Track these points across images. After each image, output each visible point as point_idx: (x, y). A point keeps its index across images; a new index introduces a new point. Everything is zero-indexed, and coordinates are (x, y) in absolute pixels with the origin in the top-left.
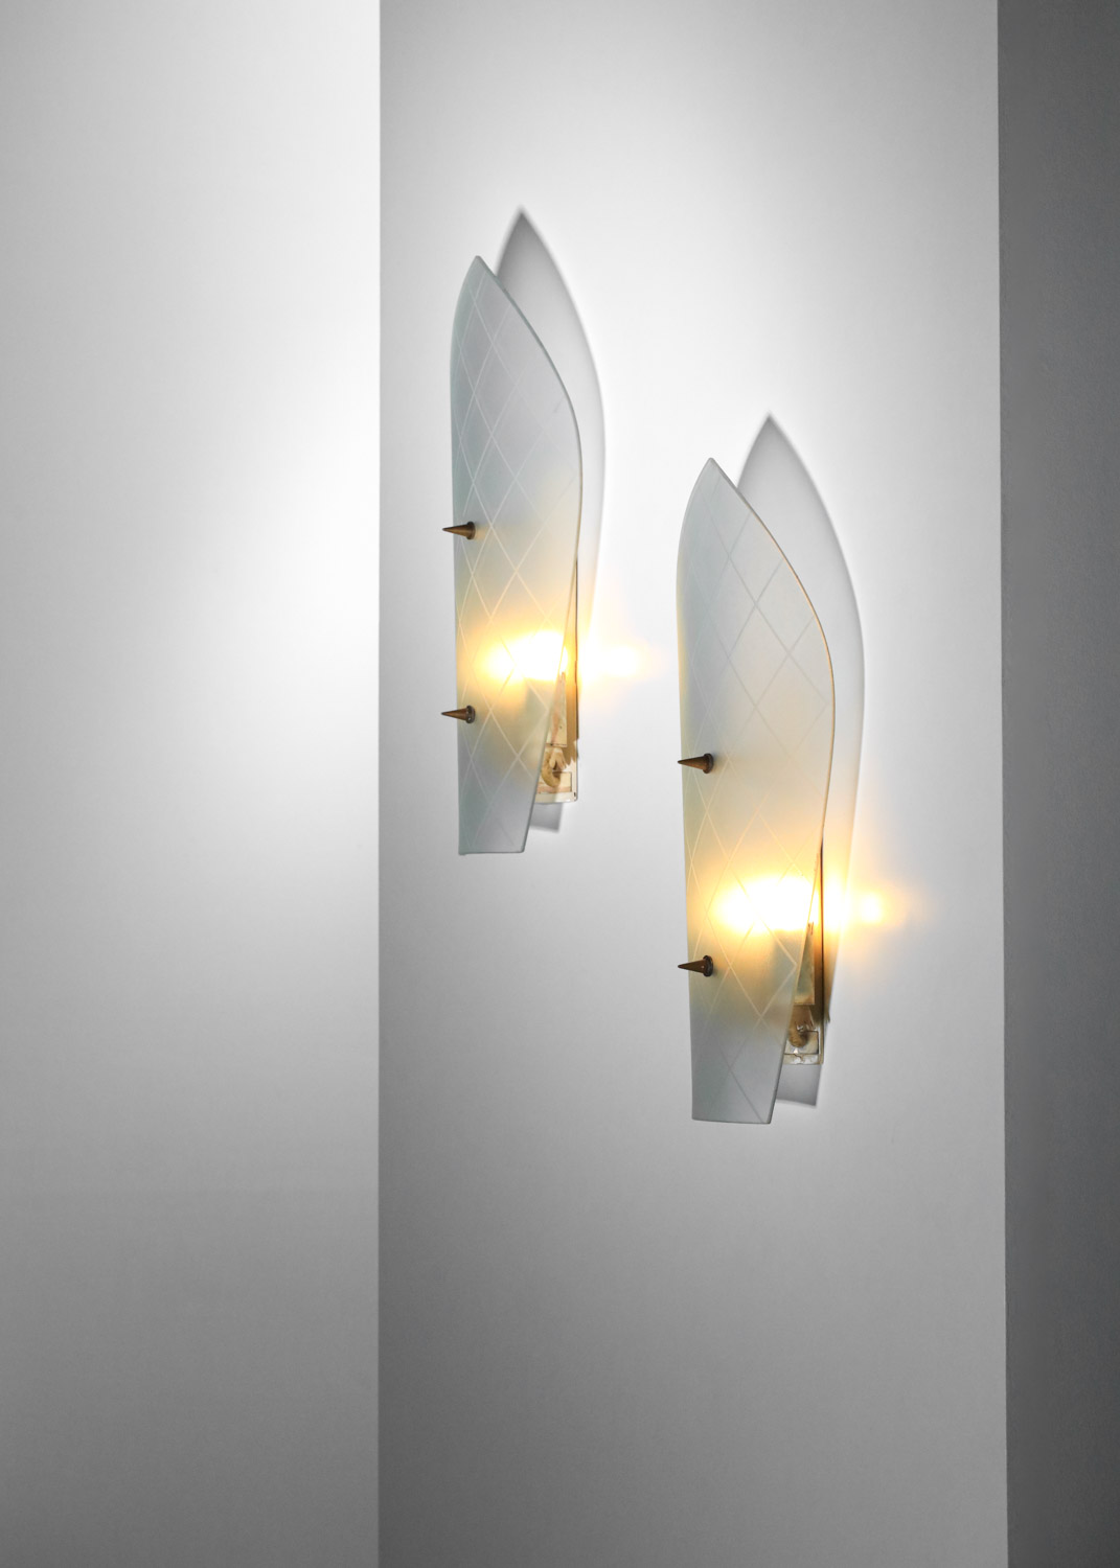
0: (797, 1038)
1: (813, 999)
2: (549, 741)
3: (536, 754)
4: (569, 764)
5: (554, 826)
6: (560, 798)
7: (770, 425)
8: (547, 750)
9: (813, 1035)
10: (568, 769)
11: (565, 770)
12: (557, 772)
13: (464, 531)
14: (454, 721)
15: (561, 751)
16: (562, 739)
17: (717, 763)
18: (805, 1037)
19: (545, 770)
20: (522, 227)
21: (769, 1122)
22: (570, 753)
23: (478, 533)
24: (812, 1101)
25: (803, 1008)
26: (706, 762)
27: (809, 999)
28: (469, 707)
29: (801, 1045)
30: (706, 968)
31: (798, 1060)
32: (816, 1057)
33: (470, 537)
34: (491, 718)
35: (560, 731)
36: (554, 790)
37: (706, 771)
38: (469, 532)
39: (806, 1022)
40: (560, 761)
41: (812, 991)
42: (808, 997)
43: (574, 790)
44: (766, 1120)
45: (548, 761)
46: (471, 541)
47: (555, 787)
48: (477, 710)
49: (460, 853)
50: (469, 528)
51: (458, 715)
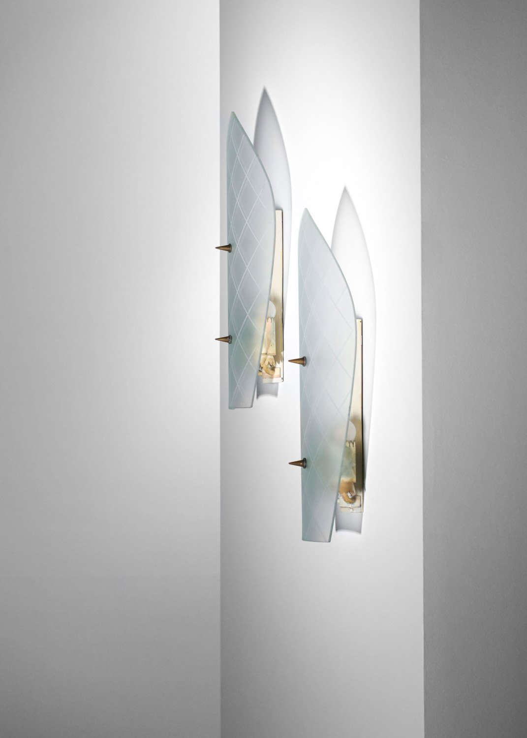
0: (350, 500)
3: (257, 359)
4: (279, 363)
5: (276, 394)
6: (275, 380)
7: (345, 192)
9: (358, 498)
10: (278, 366)
11: (277, 367)
12: (273, 369)
15: (273, 357)
18: (354, 499)
21: (330, 541)
22: (279, 358)
23: (234, 250)
24: (359, 531)
25: (351, 484)
26: (304, 361)
27: (354, 480)
29: (352, 503)
30: (303, 464)
31: (351, 510)
32: (360, 509)
33: (229, 251)
34: (238, 340)
35: (271, 346)
37: (304, 365)
38: (228, 249)
40: (273, 362)
41: (354, 475)
43: (282, 377)
44: (328, 540)
46: (230, 253)
47: (272, 375)
48: (233, 337)
49: (229, 408)
50: (229, 247)
51: (223, 340)
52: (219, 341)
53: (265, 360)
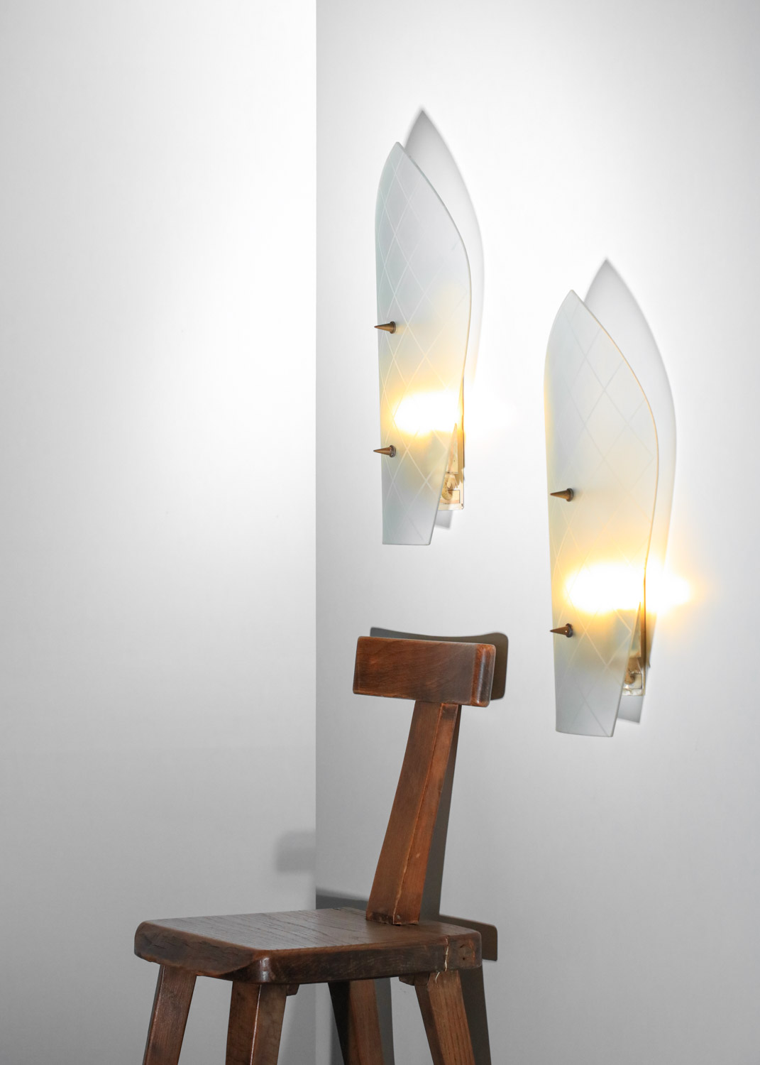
0: (629, 679)
1: (640, 653)
2: (447, 471)
3: (439, 479)
4: (458, 484)
5: (447, 525)
6: (452, 507)
7: (607, 265)
8: (446, 476)
9: (638, 676)
10: (457, 488)
11: (455, 489)
12: (451, 491)
13: (389, 328)
14: (379, 455)
15: (454, 477)
16: (455, 469)
17: (577, 495)
18: (633, 677)
19: (444, 489)
21: (612, 736)
22: (459, 477)
23: (398, 329)
24: (637, 720)
25: (633, 660)
26: (569, 494)
27: (638, 653)
28: (391, 446)
29: (630, 683)
30: (568, 632)
31: (628, 693)
32: (640, 691)
33: (392, 332)
34: (407, 453)
35: (454, 463)
36: (448, 502)
37: (569, 500)
38: (392, 329)
39: (636, 668)
40: (454, 483)
41: (640, 648)
42: (637, 652)
43: (462, 502)
44: (610, 734)
45: (446, 484)
46: (392, 334)
47: (449, 500)
48: (398, 449)
49: (383, 543)
50: (392, 326)
51: (384, 451)
52: (380, 454)
53: (447, 481)
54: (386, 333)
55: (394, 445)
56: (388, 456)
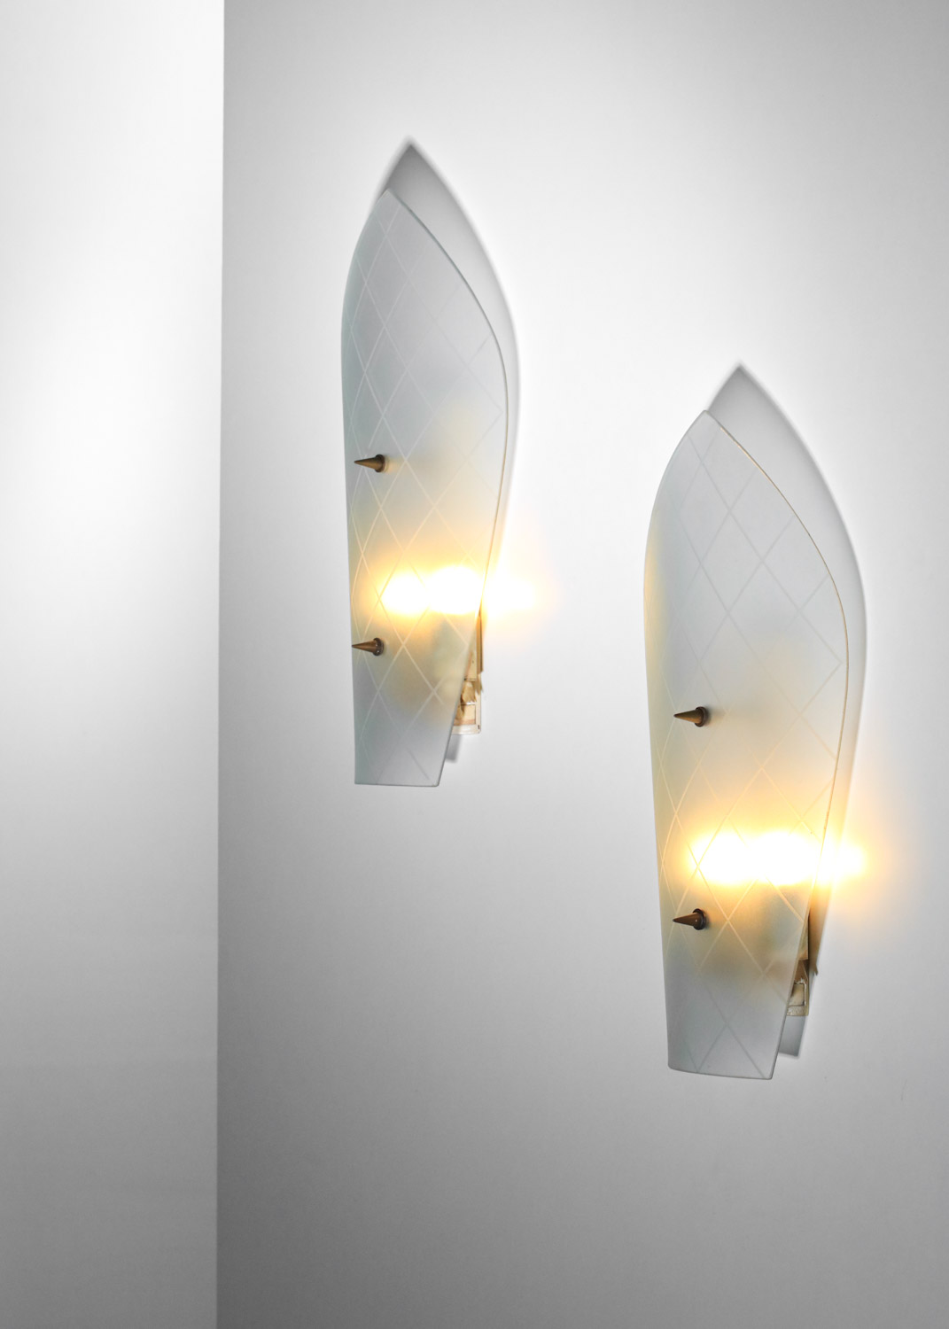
1: (806, 955)
2: (464, 676)
3: (453, 688)
4: (473, 697)
5: (452, 756)
6: (463, 730)
7: (740, 376)
8: (462, 684)
9: (799, 988)
10: (472, 703)
11: (469, 704)
12: (464, 706)
13: (373, 464)
15: (471, 685)
16: (473, 673)
17: (713, 717)
20: (411, 158)
23: (390, 467)
24: (796, 1053)
25: (800, 963)
26: (701, 716)
28: (377, 640)
30: (698, 921)
34: (402, 650)
37: (699, 725)
38: (379, 465)
39: (803, 975)
42: (805, 951)
43: (478, 723)
44: (767, 1076)
46: (379, 474)
47: (460, 720)
48: (387, 642)
49: (357, 783)
50: (379, 462)
51: (367, 647)
52: (359, 651)
54: (368, 471)
55: (379, 637)
56: (371, 654)
